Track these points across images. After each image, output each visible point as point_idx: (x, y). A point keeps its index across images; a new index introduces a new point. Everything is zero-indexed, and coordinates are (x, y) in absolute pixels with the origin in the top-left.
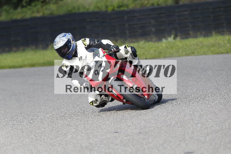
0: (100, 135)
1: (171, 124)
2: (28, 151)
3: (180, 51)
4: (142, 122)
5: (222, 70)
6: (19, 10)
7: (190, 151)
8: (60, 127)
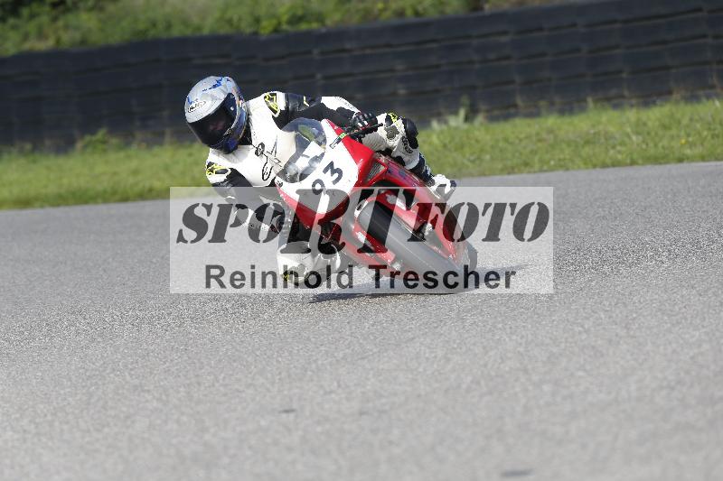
0: (237, 420)
1: (459, 386)
2: (13, 468)
3: (487, 157)
4: (368, 379)
5: (616, 217)
8: (110, 396)
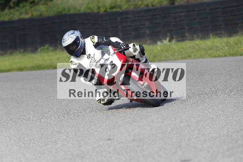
0: (92, 142)
1: (167, 131)
2: (16, 159)
3: (176, 54)
4: (136, 129)
5: (219, 74)
6: (7, 11)
7: (187, 159)
8: (49, 134)
